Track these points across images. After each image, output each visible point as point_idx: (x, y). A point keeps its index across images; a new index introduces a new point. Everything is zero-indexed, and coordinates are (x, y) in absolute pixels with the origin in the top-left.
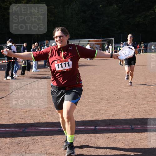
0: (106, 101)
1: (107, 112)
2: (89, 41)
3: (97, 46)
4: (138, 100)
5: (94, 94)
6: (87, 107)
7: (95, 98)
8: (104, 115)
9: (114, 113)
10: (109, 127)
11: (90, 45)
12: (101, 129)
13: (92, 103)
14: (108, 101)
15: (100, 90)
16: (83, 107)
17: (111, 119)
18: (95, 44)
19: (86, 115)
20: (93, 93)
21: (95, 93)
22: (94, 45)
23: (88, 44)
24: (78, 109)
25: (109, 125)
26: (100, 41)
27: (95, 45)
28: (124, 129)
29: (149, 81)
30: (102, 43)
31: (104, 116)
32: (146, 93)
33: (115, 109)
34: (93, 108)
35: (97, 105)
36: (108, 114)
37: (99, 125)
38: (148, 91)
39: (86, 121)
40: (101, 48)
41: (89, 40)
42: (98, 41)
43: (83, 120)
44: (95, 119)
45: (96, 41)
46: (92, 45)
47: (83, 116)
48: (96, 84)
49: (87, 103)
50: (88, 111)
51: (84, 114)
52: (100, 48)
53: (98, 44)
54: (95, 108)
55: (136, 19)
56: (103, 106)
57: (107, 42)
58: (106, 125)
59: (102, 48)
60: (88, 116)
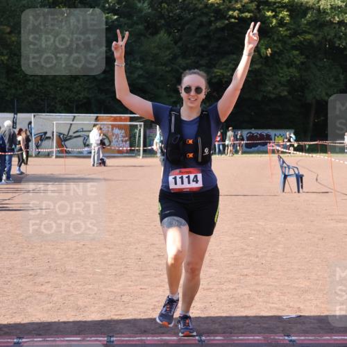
0: (138, 271)
1: (140, 301)
2: (97, 119)
3: (116, 131)
4: (216, 271)
5: (106, 254)
6: (90, 287)
7: (111, 263)
8: (133, 307)
9: (156, 304)
10: (143, 338)
11: (101, 129)
12: (124, 343)
13: (101, 277)
14: (143, 273)
15: (122, 244)
16: (80, 285)
17: (151, 317)
18: (113, 126)
19: (86, 307)
20: (104, 251)
21: (111, 250)
22: (110, 129)
23: (95, 125)
24: (67, 291)
25: (145, 332)
26: (125, 120)
27: (112, 129)
28: (181, 342)
29: (243, 223)
30: (131, 126)
31: (131, 309)
32: (236, 254)
33: (161, 293)
34: (104, 289)
35: (116, 281)
36: (142, 303)
37: (120, 333)
38: (243, 250)
39: (85, 322)
40: (127, 138)
41: (97, 117)
42: (121, 120)
43: (79, 318)
44: (109, 318)
45: (115, 119)
46: (105, 129)
47: (78, 308)
48: (113, 229)
49: (88, 276)
50: (91, 296)
51: (80, 303)
52: (124, 137)
53: (120, 127)
54: (110, 289)
55: (216, 70)
56: (130, 283)
57: (142, 123)
58: (136, 334)
59: (130, 138)
60: (93, 309)
